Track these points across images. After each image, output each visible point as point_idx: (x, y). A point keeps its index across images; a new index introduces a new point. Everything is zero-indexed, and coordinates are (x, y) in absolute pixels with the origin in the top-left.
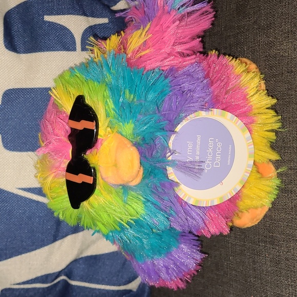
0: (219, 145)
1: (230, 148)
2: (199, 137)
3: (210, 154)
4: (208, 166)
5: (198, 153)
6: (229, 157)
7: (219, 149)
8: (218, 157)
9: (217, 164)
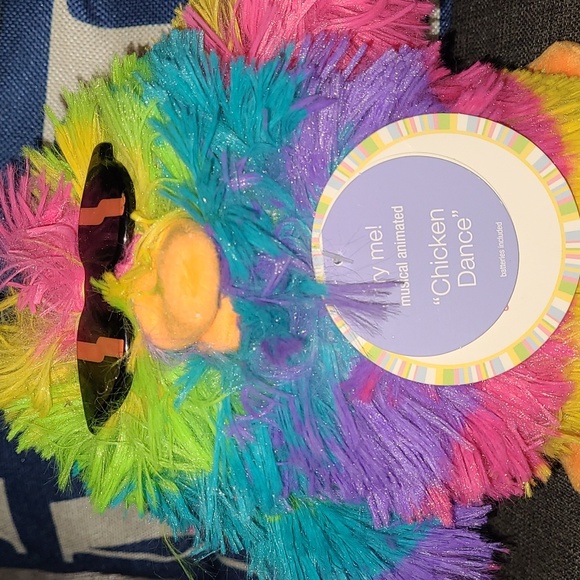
0: (465, 225)
1: (500, 229)
2: (398, 211)
3: (441, 253)
4: (441, 286)
5: (402, 254)
6: (502, 256)
7: (465, 237)
8: (468, 259)
9: (467, 279)
